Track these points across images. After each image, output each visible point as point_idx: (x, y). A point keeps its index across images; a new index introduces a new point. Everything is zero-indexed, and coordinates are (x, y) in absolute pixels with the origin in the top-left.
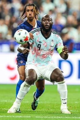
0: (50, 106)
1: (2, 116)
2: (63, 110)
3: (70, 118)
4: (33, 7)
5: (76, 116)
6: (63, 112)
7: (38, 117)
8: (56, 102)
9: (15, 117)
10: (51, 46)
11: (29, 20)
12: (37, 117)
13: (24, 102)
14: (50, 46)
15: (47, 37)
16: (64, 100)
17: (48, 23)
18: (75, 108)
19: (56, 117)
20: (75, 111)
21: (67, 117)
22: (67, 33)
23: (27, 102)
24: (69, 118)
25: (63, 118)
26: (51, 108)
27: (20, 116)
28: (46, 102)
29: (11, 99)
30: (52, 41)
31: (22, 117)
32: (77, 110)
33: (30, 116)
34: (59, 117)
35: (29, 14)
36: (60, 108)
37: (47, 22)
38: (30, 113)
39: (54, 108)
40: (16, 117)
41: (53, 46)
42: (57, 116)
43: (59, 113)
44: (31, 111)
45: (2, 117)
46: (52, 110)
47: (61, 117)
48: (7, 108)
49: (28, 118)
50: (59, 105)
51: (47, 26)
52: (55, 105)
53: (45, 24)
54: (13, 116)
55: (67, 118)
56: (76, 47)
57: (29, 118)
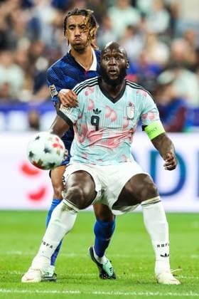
0: (128, 264)
1: (9, 291)
2: (160, 276)
3: (179, 294)
4: (84, 17)
5: (193, 291)
6: (160, 281)
7: (100, 293)
8: (143, 256)
9: (41, 291)
10: (128, 119)
11: (75, 50)
12: (96, 293)
13: (63, 255)
14: (125, 118)
15: (114, 97)
16: (163, 246)
17: (114, 65)
18: (191, 271)
19: (144, 292)
20: (190, 278)
21: (171, 294)
22: (170, 84)
23: (72, 255)
24: (175, 294)
25: (161, 294)
26: (132, 271)
27: (53, 290)
28: (118, 255)
29: (31, 248)
30: (130, 105)
31: (59, 292)
32: (195, 276)
33: (80, 289)
34: (152, 294)
35: (76, 36)
36: (154, 271)
37: (114, 61)
38: (80, 283)
39: (138, 271)
40: (45, 291)
41: (133, 119)
42: (147, 289)
43: (150, 283)
44: (81, 278)
45: (9, 293)
46: (133, 275)
47: (156, 294)
48: (21, 271)
49: (73, 295)
50: (150, 263)
51: (114, 71)
52: (141, 263)
53: (109, 67)
54: (37, 291)
55: (170, 296)
56: (192, 117)
57: (77, 295)
